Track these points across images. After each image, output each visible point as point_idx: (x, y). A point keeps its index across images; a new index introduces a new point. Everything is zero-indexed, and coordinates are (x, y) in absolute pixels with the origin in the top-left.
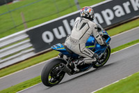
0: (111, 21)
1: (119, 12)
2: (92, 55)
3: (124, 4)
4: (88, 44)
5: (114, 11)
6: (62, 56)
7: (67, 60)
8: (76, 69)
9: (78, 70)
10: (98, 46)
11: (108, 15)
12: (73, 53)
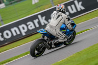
1: (31, 27)
2: (64, 37)
4: (61, 29)
5: (27, 26)
6: (43, 37)
7: (47, 39)
8: (53, 46)
9: (55, 46)
10: (68, 30)
11: (23, 28)
12: (51, 35)
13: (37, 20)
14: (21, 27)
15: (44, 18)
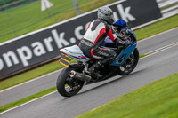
0: (28, 61)
1: (39, 51)
3: (46, 40)
13: (50, 39)
14: (20, 51)
15: (62, 35)
